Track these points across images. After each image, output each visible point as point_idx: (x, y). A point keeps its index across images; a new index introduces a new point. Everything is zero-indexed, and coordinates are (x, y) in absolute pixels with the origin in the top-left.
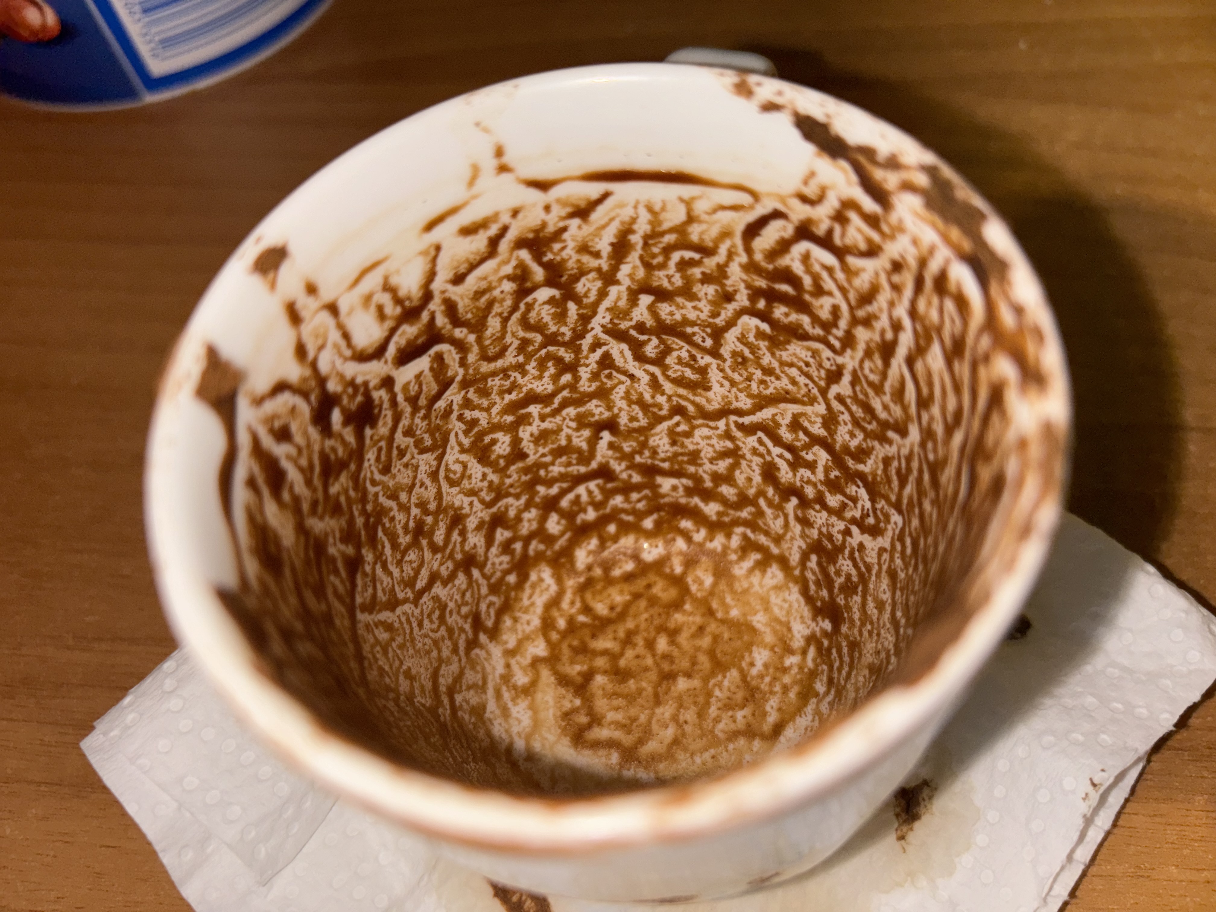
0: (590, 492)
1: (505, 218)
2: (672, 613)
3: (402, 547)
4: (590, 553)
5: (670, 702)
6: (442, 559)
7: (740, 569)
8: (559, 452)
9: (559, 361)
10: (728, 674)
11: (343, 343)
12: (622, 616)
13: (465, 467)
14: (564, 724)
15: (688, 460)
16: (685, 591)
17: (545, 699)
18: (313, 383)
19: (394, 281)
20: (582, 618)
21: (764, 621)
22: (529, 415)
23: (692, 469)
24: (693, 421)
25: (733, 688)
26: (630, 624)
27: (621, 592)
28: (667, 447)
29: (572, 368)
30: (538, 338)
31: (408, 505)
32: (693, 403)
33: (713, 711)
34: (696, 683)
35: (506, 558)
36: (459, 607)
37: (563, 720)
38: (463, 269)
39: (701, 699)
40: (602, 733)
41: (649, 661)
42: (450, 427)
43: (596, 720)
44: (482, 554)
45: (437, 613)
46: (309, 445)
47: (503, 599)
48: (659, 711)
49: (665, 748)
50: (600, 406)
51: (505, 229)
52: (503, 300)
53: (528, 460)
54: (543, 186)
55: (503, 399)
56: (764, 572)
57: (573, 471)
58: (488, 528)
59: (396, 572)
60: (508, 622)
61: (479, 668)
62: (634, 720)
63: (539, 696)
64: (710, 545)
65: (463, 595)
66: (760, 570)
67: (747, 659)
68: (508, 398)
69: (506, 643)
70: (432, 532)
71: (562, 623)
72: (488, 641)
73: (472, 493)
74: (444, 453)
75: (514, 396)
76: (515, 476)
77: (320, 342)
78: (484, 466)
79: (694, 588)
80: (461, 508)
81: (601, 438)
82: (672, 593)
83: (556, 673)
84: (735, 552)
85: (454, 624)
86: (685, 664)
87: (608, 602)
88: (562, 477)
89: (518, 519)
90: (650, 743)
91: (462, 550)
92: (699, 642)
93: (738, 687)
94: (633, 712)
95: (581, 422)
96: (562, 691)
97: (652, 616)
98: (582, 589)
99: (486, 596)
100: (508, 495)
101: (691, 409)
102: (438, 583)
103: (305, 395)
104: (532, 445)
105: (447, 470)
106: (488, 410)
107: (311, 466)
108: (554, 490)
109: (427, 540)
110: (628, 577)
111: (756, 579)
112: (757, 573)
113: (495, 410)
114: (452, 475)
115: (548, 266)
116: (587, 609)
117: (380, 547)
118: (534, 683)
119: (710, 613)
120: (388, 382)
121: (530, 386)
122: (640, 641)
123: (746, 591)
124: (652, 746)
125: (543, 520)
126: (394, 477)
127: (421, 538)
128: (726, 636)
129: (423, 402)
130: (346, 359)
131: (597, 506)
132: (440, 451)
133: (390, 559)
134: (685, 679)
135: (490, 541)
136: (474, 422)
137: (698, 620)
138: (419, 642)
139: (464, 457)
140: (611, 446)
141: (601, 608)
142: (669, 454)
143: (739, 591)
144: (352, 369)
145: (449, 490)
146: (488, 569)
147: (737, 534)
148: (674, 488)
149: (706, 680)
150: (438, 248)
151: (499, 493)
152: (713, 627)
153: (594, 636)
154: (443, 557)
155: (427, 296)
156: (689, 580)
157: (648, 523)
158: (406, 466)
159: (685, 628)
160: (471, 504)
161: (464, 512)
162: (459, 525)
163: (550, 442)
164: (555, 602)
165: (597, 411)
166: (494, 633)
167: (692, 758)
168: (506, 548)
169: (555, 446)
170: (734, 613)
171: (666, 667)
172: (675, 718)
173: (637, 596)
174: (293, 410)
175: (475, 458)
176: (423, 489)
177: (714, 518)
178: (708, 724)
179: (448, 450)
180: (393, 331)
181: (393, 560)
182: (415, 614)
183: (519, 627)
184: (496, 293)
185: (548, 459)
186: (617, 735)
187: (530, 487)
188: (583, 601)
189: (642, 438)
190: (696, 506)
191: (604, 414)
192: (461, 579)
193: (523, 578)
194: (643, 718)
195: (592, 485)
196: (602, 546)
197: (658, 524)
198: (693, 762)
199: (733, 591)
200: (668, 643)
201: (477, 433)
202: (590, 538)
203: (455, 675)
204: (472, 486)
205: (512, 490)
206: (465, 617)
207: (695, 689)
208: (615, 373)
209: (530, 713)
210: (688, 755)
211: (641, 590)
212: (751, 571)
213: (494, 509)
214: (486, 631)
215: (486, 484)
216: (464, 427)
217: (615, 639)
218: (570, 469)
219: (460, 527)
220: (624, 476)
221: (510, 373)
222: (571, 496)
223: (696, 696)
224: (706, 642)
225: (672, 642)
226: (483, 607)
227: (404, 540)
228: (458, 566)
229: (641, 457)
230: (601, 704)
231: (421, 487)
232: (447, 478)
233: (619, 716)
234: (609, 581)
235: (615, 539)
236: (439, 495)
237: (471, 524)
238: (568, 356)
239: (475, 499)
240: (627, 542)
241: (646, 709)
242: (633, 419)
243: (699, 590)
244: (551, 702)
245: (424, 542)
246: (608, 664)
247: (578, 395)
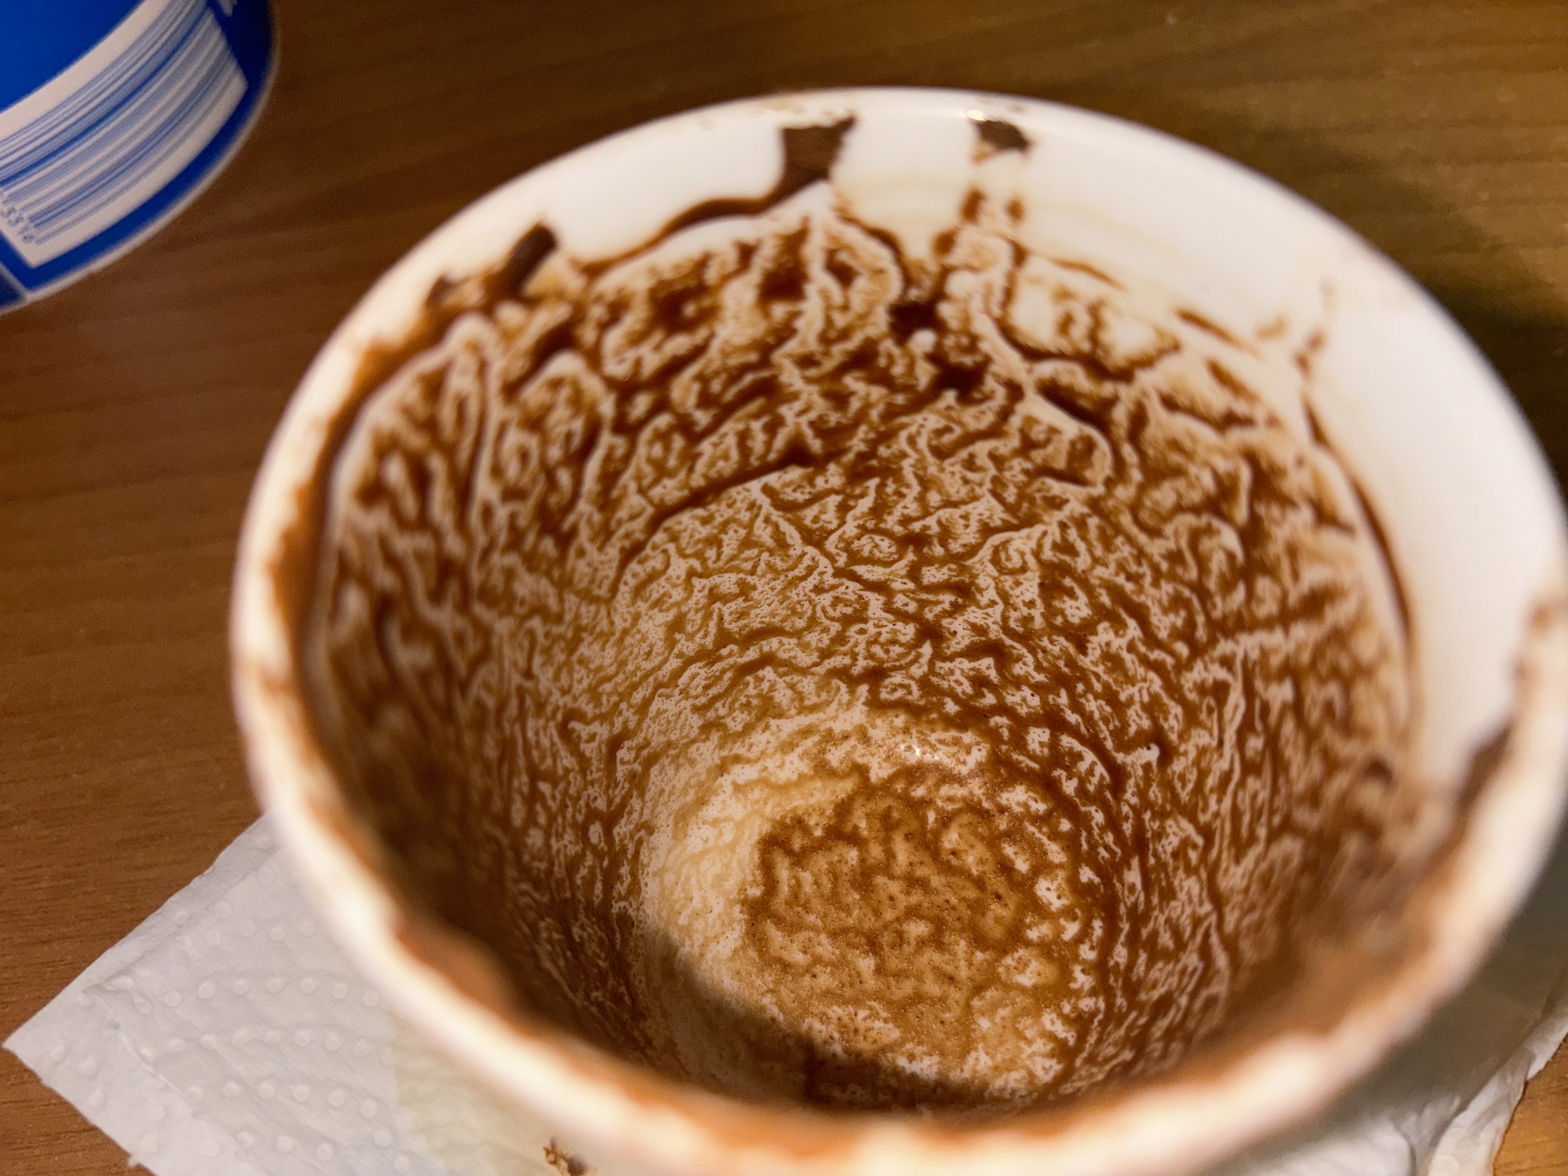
0: (1091, 772)
1: (1260, 414)
2: (964, 935)
3: (882, 525)
4: (1026, 805)
5: (837, 952)
6: (909, 590)
7: (1051, 1022)
8: (1111, 697)
9: (1190, 623)
10: (890, 1025)
11: (998, 296)
12: (947, 869)
13: (1024, 569)
14: (788, 821)
15: (1163, 888)
16: (1003, 949)
17: (815, 792)
18: (928, 283)
19: (1107, 315)
20: (931, 816)
21: (979, 1068)
22: (1125, 626)
23: (1155, 900)
24: (1202, 865)
25: (872, 1034)
26: (937, 881)
27: (981, 862)
28: (1169, 849)
29: (1197, 651)
30: (1193, 574)
31: (932, 510)
32: (1220, 852)
33: (836, 1011)
34: (871, 983)
35: (967, 687)
36: (875, 642)
37: (792, 819)
38: (1182, 400)
39: (848, 992)
40: (783, 871)
41: (889, 915)
42: (1046, 518)
43: (799, 859)
44: (952, 649)
45: (849, 611)
46: (863, 317)
47: (922, 703)
48: (823, 938)
49: (777, 954)
50: (1178, 721)
51: (1246, 422)
52: (1191, 485)
53: (1081, 657)
54: (1318, 435)
55: (1117, 574)
56: (1051, 1055)
57: (1102, 731)
58: (982, 641)
59: (850, 529)
60: (900, 720)
61: (824, 696)
62: (807, 909)
63: (818, 784)
64: (1077, 970)
65: (894, 642)
66: (1053, 1049)
67: (919, 1050)
68: (1121, 580)
69: (874, 726)
70: (929, 561)
71: (919, 792)
72: (863, 699)
73: (1005, 597)
74: (1016, 528)
75: (1129, 587)
76: (1056, 650)
77: (975, 262)
78: (1040, 596)
79: (1009, 961)
80: (980, 591)
81: (1149, 748)
82: (997, 932)
83: (851, 799)
84: (1075, 1008)
85: (852, 641)
86: (894, 963)
87: (963, 847)
88: (1088, 718)
89: (1018, 682)
90: (779, 934)
91: (939, 617)
92: (929, 977)
93: (875, 1041)
94: (816, 904)
95: (1153, 707)
96: (829, 812)
97: (954, 908)
98: (973, 807)
99: (912, 678)
100: (1033, 651)
101: (1214, 853)
102: (882, 599)
103: (908, 281)
104: (1098, 652)
105: (1005, 544)
106: (1096, 561)
107: (845, 334)
108: (1073, 718)
109: (915, 559)
110: (1006, 868)
111: (1041, 1046)
112: (1050, 1046)
113: (1100, 571)
114: (1003, 556)
115: (1255, 519)
116: (945, 821)
117: (858, 491)
118: (832, 774)
119: (978, 989)
120: (1015, 391)
121: (1149, 603)
122: (916, 897)
123: (1020, 1035)
124: (776, 936)
125: (1035, 720)
126: (942, 470)
127: (911, 548)
128: (947, 1016)
129: (1038, 456)
130: (988, 311)
131: (1081, 790)
132: (1014, 521)
133: (857, 512)
134: (873, 968)
135: (972, 652)
136: (1071, 550)
137: (963, 973)
138: (798, 594)
139: (1031, 561)
140: (1147, 767)
141: (951, 839)
142: (1163, 856)
143: (1017, 1026)
144: (984, 326)
145: (985, 560)
146: (943, 666)
147: (1096, 1003)
148: (1132, 888)
149: (878, 996)
150: (1176, 347)
151: (1026, 637)
152: (956, 996)
153: (908, 837)
154: (913, 592)
155: (1125, 375)
156: (1022, 952)
157: (1087, 874)
158: (966, 481)
159: (947, 957)
160: (993, 603)
161: (978, 596)
162: (960, 597)
163: (1114, 676)
164: (947, 777)
165: (1172, 722)
166: (876, 705)
167: (767, 992)
168: (980, 682)
169: (1114, 687)
170: (984, 1024)
171: (886, 939)
172: (817, 960)
173: (979, 883)
174: (879, 272)
175: (1040, 577)
176: (962, 522)
177: (1111, 963)
178: (818, 1007)
179: (1024, 532)
180: (1060, 356)
181: (859, 518)
182: (825, 577)
183: (900, 737)
184: (1193, 470)
185: (1098, 687)
186: (784, 890)
187: (1059, 681)
188: (957, 813)
189: (1168, 807)
190: (1121, 930)
191: (1173, 732)
192: (908, 632)
193: (960, 723)
194: (811, 918)
195: (1100, 769)
196: (1038, 820)
197: (1090, 888)
198: (763, 994)
199: (1016, 1018)
200: (918, 936)
201: (1065, 562)
202: (1044, 800)
203: (794, 661)
204: (1011, 592)
205: (1040, 655)
206: (871, 656)
207: (861, 982)
208: (1215, 716)
209: (794, 777)
210: (771, 986)
211: (989, 888)
212: (1051, 1037)
213: (1008, 642)
214: (874, 692)
215: (1025, 611)
216: (1058, 539)
217: (911, 864)
218: (1101, 723)
219: (960, 601)
220: (1125, 809)
221: (1144, 562)
222: (1077, 746)
223: (852, 985)
224: (932, 988)
225: (922, 943)
226: (897, 678)
227: (891, 522)
228: (916, 618)
229: (1150, 820)
230: (821, 862)
231: (962, 517)
232: (996, 551)
233: (808, 888)
234: (993, 842)
235: (1055, 836)
236: (972, 550)
237: (973, 615)
238: (1201, 633)
239: (1000, 607)
240: (1056, 853)
241: (823, 922)
242: (1182, 778)
243: (1008, 968)
244: (812, 801)
245: (910, 556)
246: (873, 861)
247: (1175, 681)
